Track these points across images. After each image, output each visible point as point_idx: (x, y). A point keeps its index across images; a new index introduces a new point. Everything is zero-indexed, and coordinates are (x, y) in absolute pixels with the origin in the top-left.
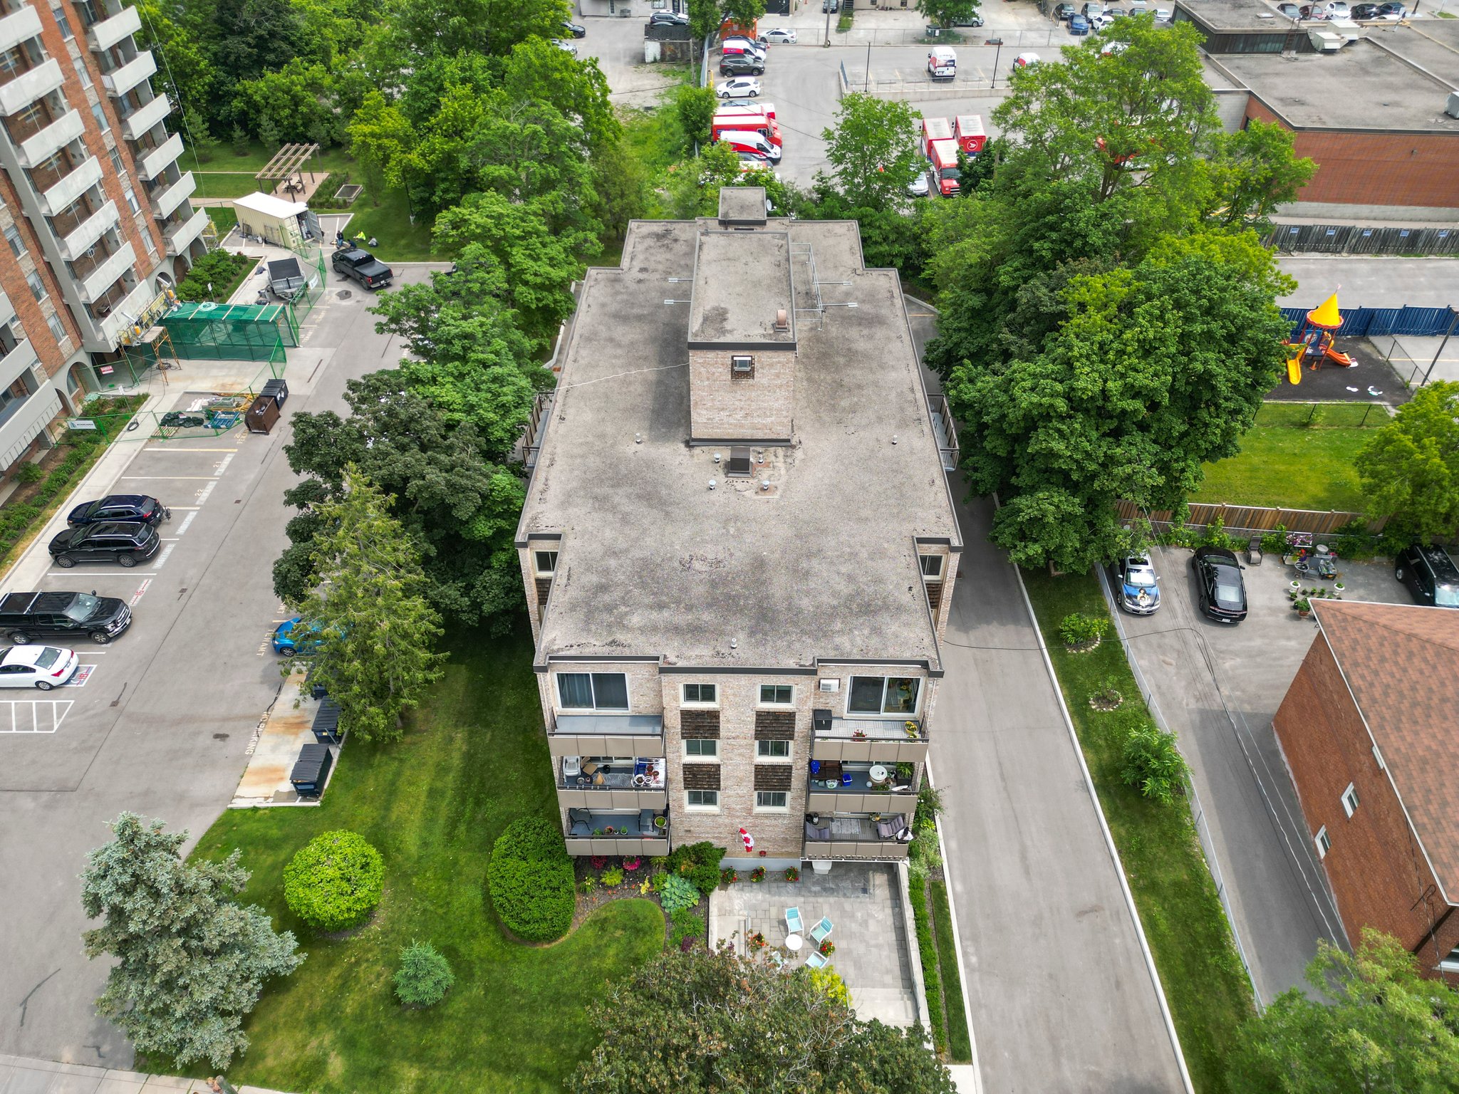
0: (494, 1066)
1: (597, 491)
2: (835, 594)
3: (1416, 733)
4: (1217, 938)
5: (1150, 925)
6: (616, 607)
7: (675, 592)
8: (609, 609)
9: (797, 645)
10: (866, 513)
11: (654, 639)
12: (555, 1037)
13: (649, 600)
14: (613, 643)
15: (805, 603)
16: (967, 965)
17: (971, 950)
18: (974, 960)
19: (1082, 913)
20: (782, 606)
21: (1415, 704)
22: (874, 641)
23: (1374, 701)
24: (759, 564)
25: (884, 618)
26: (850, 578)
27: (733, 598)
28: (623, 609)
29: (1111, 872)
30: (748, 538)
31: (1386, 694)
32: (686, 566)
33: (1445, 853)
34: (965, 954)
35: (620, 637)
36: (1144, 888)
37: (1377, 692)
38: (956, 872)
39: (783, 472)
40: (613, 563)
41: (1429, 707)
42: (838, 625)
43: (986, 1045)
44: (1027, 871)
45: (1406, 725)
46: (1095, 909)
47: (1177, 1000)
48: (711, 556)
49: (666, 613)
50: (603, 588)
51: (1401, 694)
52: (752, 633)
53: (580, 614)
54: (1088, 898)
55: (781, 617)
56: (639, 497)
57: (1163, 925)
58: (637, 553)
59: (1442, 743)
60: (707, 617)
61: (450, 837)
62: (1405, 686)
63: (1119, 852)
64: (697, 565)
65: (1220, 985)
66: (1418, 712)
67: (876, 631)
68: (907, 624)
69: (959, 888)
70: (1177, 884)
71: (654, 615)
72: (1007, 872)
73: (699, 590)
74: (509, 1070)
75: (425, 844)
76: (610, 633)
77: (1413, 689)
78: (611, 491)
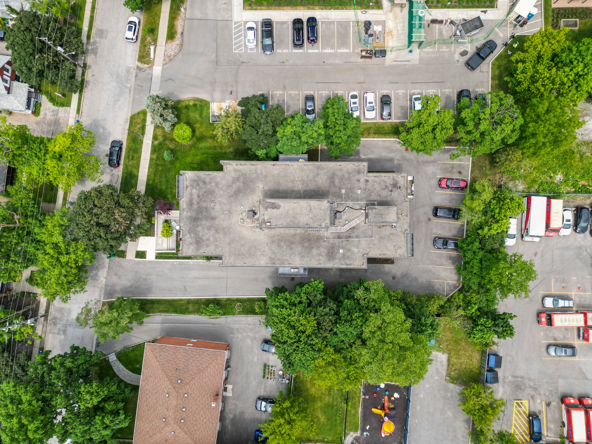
0: (156, 171)
1: (241, 178)
2: (203, 235)
3: (182, 355)
4: (176, 311)
5: (181, 300)
6: (199, 186)
7: (203, 199)
8: (198, 185)
9: (186, 226)
10: (232, 245)
11: (188, 195)
12: (161, 182)
13: (201, 193)
14: (187, 187)
15: (200, 229)
19: (185, 287)
20: (199, 223)
21: (189, 359)
22: (187, 243)
23: (193, 351)
24: (213, 218)
25: (195, 246)
26: (208, 240)
27: (201, 213)
28: (198, 188)
29: (194, 296)
30: (223, 216)
31: (193, 354)
32: (212, 201)
33: (155, 347)
35: (189, 188)
36: (189, 301)
37: (195, 353)
39: (250, 225)
40: (213, 184)
41: (187, 361)
42: (192, 235)
43: (159, 262)
44: (194, 278)
45: (184, 354)
46: (186, 290)
47: (166, 301)
48: (216, 207)
49: (196, 198)
50: (205, 183)
51: (192, 357)
52: (190, 217)
53: (196, 178)
54: (188, 289)
55: (195, 223)
56: (239, 189)
57: (180, 302)
58: (216, 190)
59: (178, 359)
60: (195, 207)
61: (203, 154)
62: (194, 359)
63: (198, 299)
64: (212, 204)
65: (166, 309)
66: (187, 358)
67: (191, 244)
68: (193, 250)
69: (191, 263)
70: (188, 308)
71: (196, 195)
72: (195, 274)
73: (204, 205)
74: (155, 174)
75: (201, 148)
76: (190, 186)
77: (193, 360)
78: (241, 181)
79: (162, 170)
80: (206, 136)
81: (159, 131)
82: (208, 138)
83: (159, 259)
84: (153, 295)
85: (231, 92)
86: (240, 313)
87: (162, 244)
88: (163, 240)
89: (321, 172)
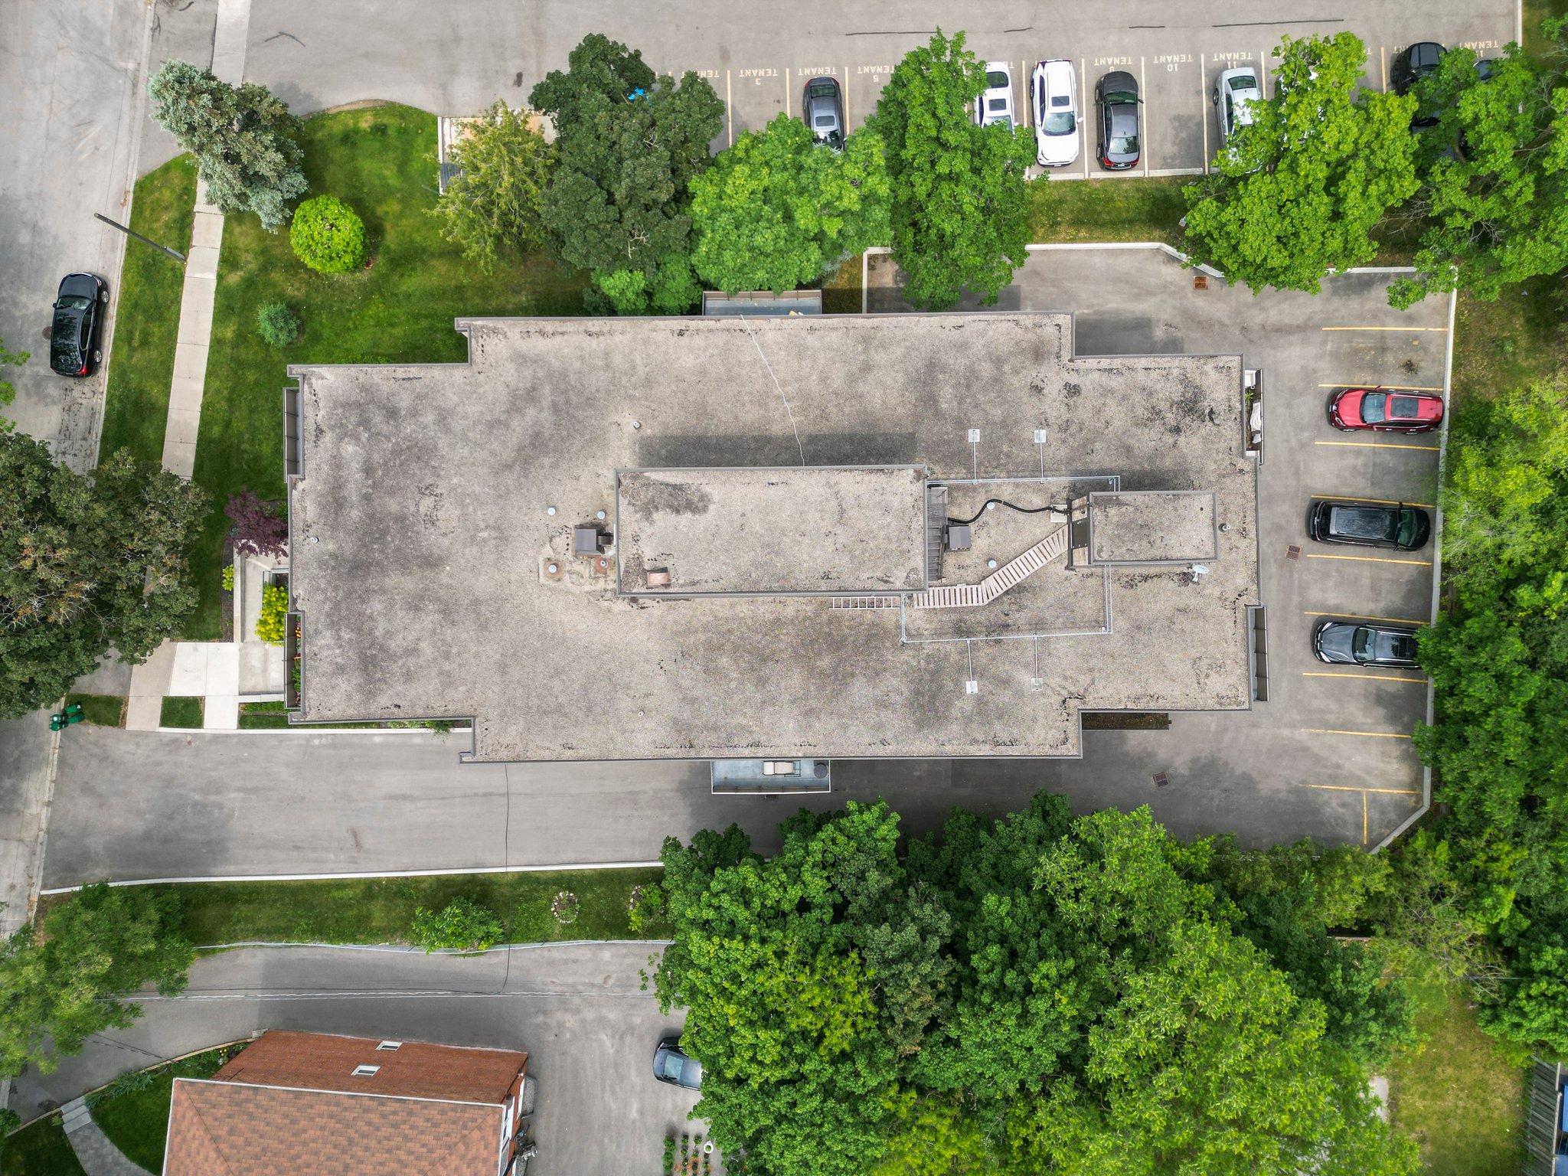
1: (547, 389)
2: (388, 634)
3: (322, 1129)
4: (320, 931)
5: (340, 885)
6: (367, 429)
7: (388, 482)
8: (365, 423)
9: (320, 597)
10: (515, 672)
11: (325, 468)
13: (377, 458)
14: (320, 432)
15: (376, 605)
16: (311, 735)
17: (324, 741)
18: (316, 742)
19: (355, 834)
20: (371, 583)
21: (351, 1142)
22: (325, 667)
23: (366, 1111)
24: (431, 563)
25: (357, 678)
26: (413, 651)
27: (382, 538)
28: (364, 436)
29: (391, 866)
30: (472, 552)
31: (369, 1123)
32: (427, 490)
33: (212, 1095)
34: (320, 736)
35: (328, 437)
36: (371, 889)
37: (375, 1118)
38: (391, 739)
39: (587, 588)
40: (429, 418)
41: (344, 1151)
42: (346, 635)
43: (252, 742)
44: (391, 797)
45: (332, 1124)
46: (358, 845)
47: (282, 889)
48: (441, 514)
49: (359, 476)
50: (392, 413)
51: (364, 1136)
52: (334, 556)
53: (356, 396)
54: (369, 842)
55: (357, 584)
56: (537, 435)
57: (337, 894)
58: (443, 443)
59: (305, 1144)
60: (355, 514)
62: (373, 1143)
63: (406, 878)
64: (427, 503)
65: (283, 923)
66: (343, 1141)
67: (341, 669)
68: (349, 697)
69: (377, 740)
70: (368, 917)
71: (355, 466)
72: (391, 781)
73: (393, 505)
76: (332, 428)
77: (367, 1149)
78: (546, 403)
79: (257, 383)
80: (424, 250)
81: (242, 234)
82: (433, 255)
83: (254, 726)
84: (232, 868)
85: (520, 76)
86: (568, 934)
87: (265, 670)
88: (266, 654)
89: (879, 357)
